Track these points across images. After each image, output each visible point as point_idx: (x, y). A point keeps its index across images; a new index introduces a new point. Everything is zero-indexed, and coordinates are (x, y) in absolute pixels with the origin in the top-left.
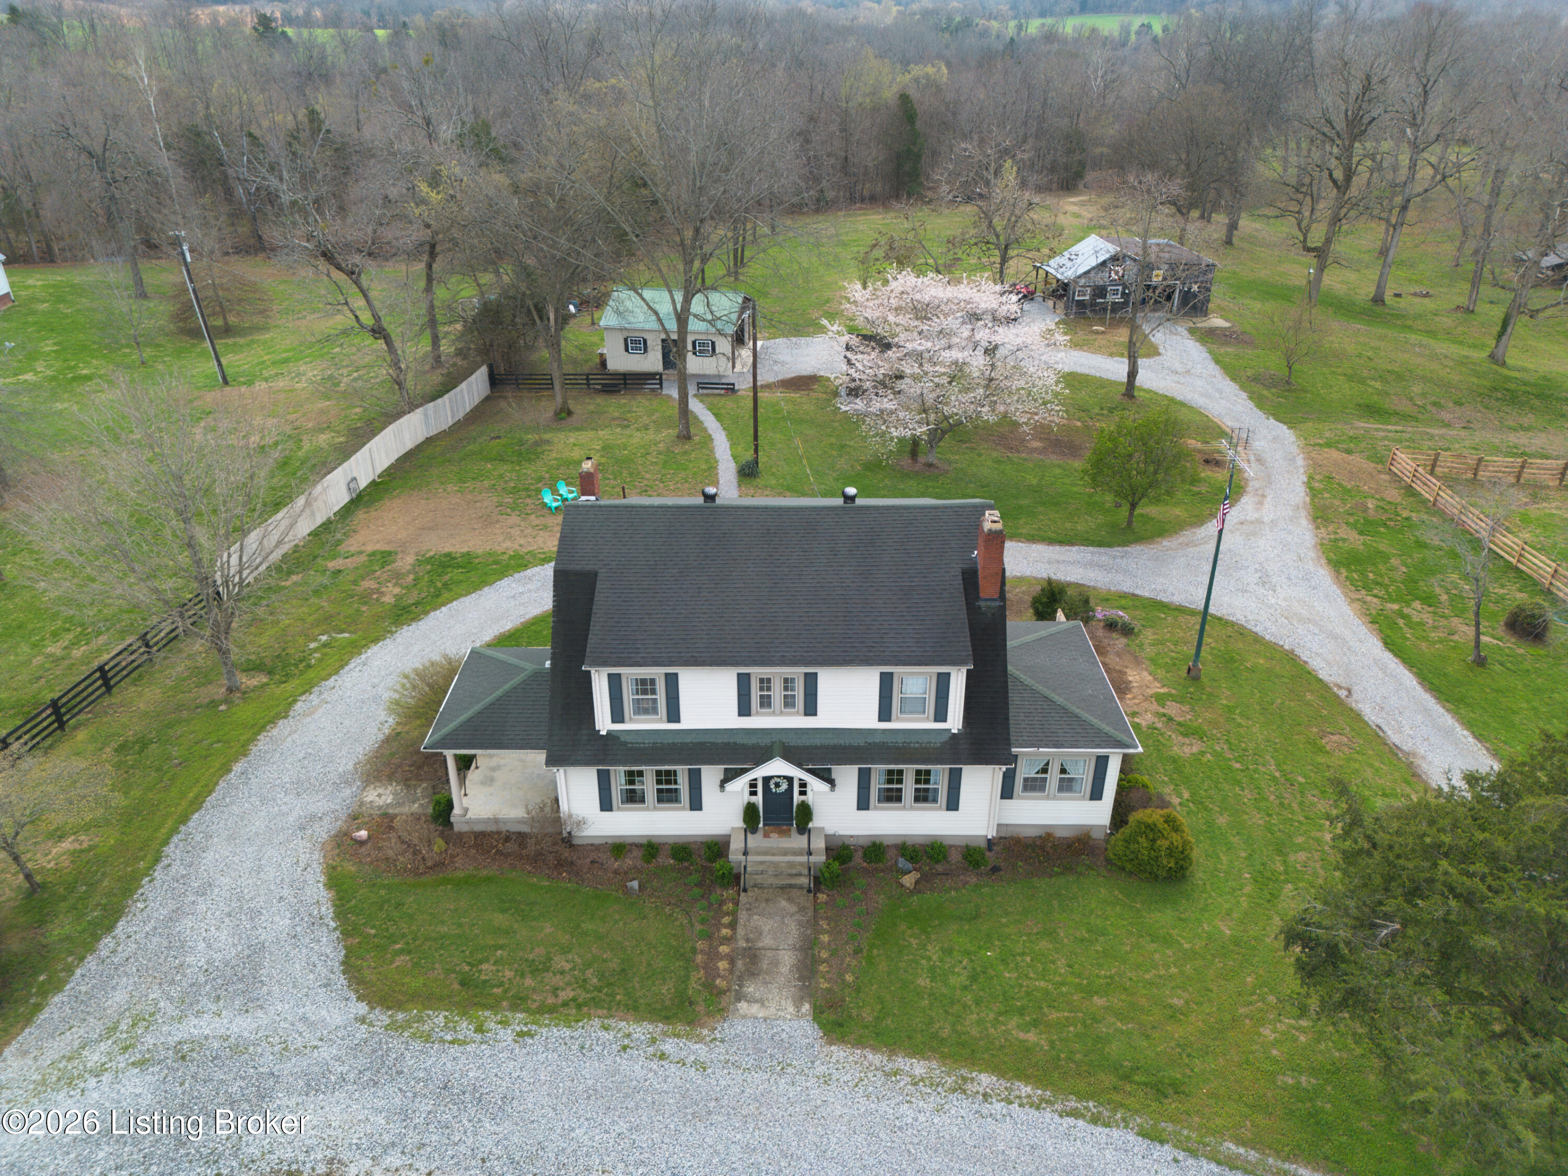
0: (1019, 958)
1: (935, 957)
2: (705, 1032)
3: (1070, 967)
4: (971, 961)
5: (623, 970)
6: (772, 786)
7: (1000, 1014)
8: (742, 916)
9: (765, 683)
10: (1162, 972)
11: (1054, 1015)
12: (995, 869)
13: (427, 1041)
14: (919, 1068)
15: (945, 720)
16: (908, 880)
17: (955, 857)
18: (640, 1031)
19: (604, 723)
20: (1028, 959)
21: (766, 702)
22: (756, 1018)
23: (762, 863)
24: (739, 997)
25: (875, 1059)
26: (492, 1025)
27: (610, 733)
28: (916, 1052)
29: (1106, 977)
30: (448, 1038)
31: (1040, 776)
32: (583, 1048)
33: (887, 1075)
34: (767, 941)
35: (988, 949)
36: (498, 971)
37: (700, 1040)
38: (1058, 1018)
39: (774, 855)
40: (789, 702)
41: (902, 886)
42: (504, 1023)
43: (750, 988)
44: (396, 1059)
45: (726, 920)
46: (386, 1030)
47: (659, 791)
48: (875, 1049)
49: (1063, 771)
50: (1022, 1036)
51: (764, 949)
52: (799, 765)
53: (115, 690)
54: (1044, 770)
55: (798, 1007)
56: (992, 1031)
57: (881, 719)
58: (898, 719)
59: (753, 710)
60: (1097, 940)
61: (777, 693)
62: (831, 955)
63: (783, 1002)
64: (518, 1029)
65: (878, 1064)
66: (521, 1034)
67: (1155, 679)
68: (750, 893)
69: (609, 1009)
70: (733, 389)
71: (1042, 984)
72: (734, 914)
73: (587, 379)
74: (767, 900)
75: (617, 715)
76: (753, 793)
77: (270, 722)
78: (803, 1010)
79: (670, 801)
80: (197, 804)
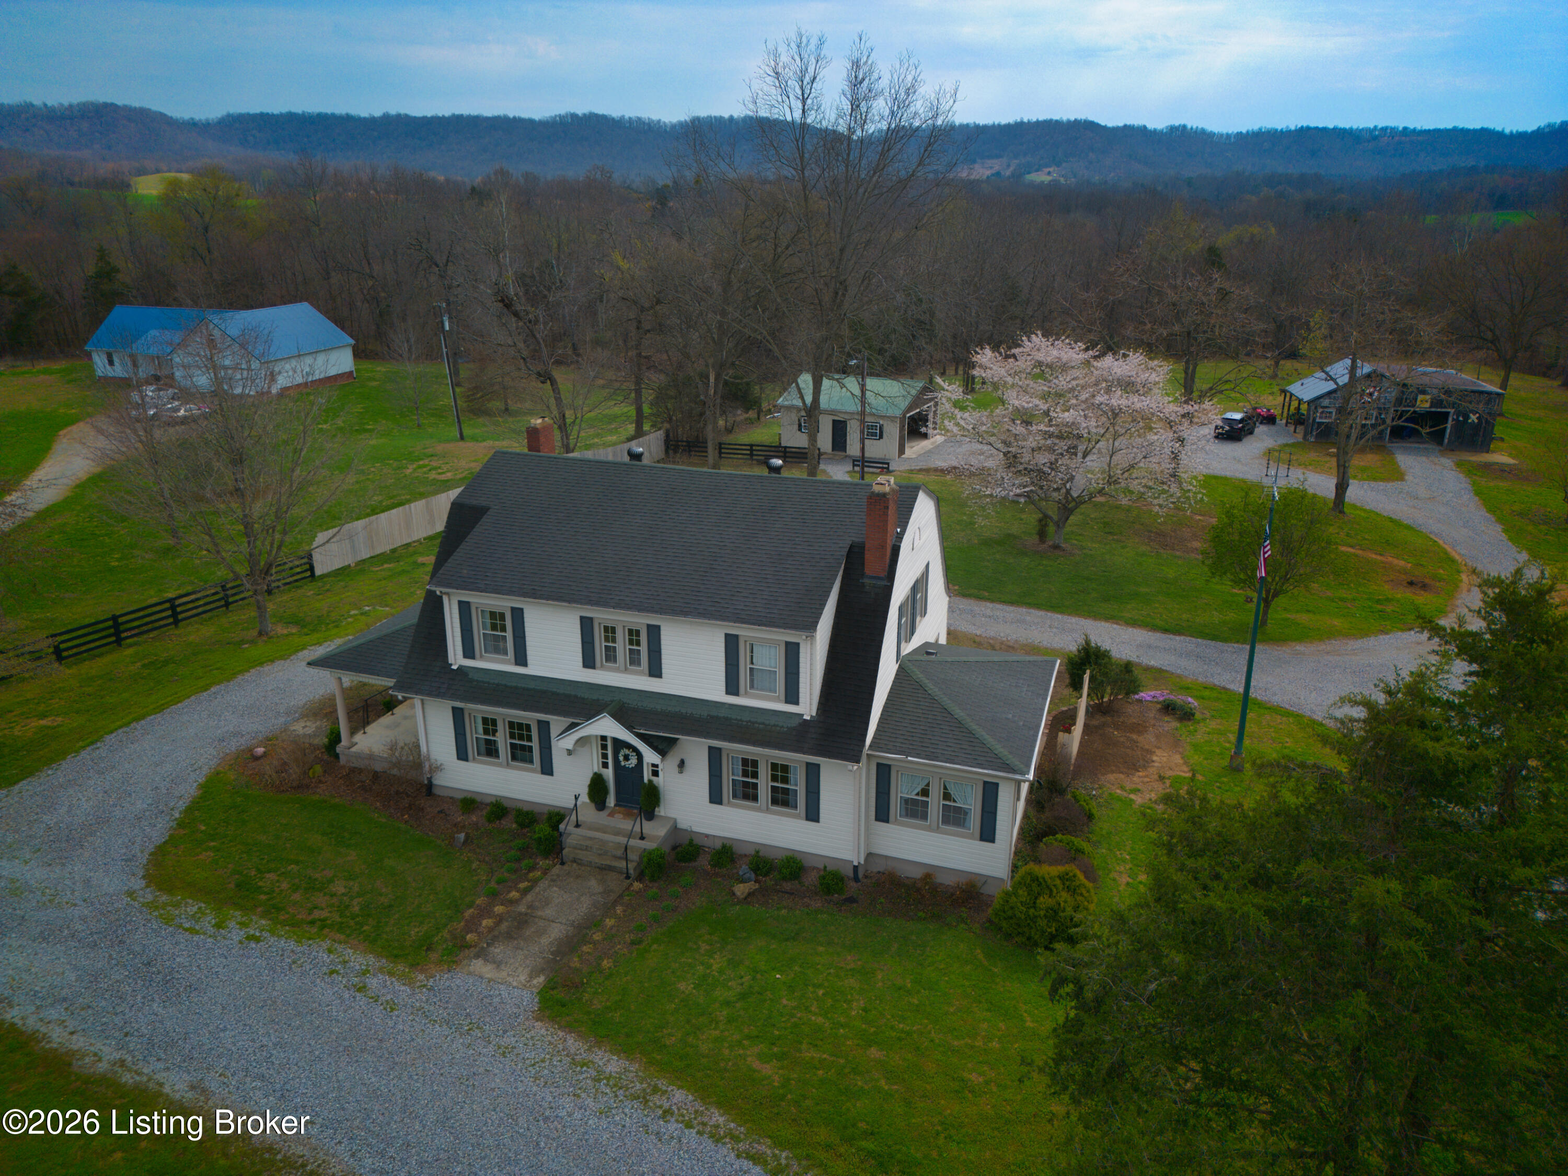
0: (810, 989)
1: (715, 967)
2: (421, 977)
3: (865, 1010)
4: (754, 979)
5: (390, 906)
6: (621, 758)
7: (749, 1037)
8: (543, 884)
9: (610, 632)
10: (979, 1043)
11: (809, 1054)
12: (851, 900)
13: (166, 924)
14: (614, 1065)
15: (796, 703)
16: (741, 890)
17: (811, 879)
18: (358, 959)
19: (456, 657)
20: (821, 992)
21: (611, 655)
22: (481, 977)
23: (590, 839)
24: (481, 954)
25: (573, 1043)
26: (232, 924)
27: (461, 668)
28: (625, 1050)
29: (902, 1031)
30: (187, 925)
31: (920, 798)
32: (294, 962)
33: (574, 1062)
34: (549, 912)
35: (780, 972)
36: (278, 881)
37: (410, 983)
38: (813, 1058)
39: (605, 832)
40: (634, 658)
41: (734, 894)
42: (242, 925)
43: (497, 950)
44: (128, 931)
45: (522, 885)
46: (143, 906)
47: (513, 746)
48: (581, 1036)
49: (947, 796)
50: (756, 1065)
51: (541, 918)
52: (630, 728)
53: (181, 624)
54: (925, 792)
55: (531, 977)
56: (726, 1052)
57: (728, 692)
58: (746, 694)
59: (598, 663)
60: (918, 992)
61: (622, 646)
62: (604, 939)
63: (520, 969)
64: (252, 932)
65: (572, 1051)
66: (251, 938)
67: (1185, 763)
68: (566, 867)
69: (348, 936)
70: (888, 468)
71: (820, 1020)
72: (535, 882)
73: (751, 450)
74: (578, 877)
75: (469, 652)
76: (605, 765)
77: (270, 661)
78: (535, 982)
79: (524, 760)
80: (160, 709)
